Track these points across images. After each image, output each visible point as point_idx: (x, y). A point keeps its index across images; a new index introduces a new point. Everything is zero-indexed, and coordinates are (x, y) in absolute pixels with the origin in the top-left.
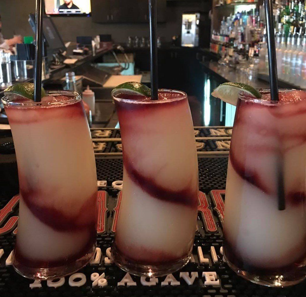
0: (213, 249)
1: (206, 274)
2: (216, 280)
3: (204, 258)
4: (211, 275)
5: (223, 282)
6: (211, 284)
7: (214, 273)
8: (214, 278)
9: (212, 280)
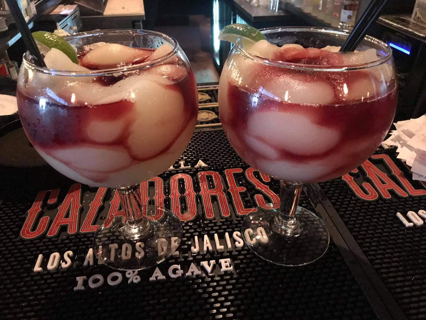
0: (227, 234)
1: (222, 261)
2: (230, 266)
3: (220, 245)
4: (226, 262)
5: (236, 267)
6: (226, 270)
7: (229, 260)
8: (228, 264)
9: (227, 267)
